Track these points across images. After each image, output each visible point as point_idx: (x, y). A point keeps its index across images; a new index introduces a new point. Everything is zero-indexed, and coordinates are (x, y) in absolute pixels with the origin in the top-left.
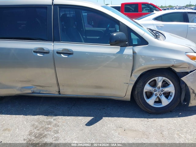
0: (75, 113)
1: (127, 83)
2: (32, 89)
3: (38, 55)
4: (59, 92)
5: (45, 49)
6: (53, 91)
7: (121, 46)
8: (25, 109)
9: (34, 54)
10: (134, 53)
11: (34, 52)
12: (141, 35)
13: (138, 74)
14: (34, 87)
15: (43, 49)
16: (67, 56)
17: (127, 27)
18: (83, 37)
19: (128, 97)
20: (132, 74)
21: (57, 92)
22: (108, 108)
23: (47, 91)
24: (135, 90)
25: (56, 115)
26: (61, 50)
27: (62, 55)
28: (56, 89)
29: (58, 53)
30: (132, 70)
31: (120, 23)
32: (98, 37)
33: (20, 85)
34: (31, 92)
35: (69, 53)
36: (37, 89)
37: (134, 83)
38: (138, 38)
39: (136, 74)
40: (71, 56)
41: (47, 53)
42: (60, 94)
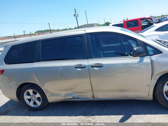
0: (108, 113)
1: (149, 86)
2: (73, 95)
3: (78, 69)
4: (93, 96)
5: (82, 65)
6: (88, 96)
7: (140, 57)
8: (67, 112)
9: (75, 69)
10: (152, 61)
11: (75, 67)
12: (155, 47)
13: (157, 77)
14: (74, 94)
15: (81, 65)
16: (99, 69)
17: (143, 42)
18: (101, 52)
19: (151, 97)
20: (152, 78)
21: (92, 96)
22: (134, 108)
23: (83, 96)
24: (156, 91)
25: (93, 115)
26: (94, 64)
27: (95, 68)
28: (91, 94)
29: (92, 67)
30: (152, 75)
31: (137, 40)
32: (113, 51)
33: (64, 93)
34: (72, 98)
35: (100, 66)
36: (76, 95)
37: (154, 85)
38: (153, 49)
39: (155, 77)
40: (101, 68)
41: (85, 67)
42: (94, 98)
